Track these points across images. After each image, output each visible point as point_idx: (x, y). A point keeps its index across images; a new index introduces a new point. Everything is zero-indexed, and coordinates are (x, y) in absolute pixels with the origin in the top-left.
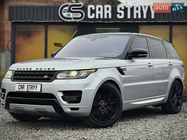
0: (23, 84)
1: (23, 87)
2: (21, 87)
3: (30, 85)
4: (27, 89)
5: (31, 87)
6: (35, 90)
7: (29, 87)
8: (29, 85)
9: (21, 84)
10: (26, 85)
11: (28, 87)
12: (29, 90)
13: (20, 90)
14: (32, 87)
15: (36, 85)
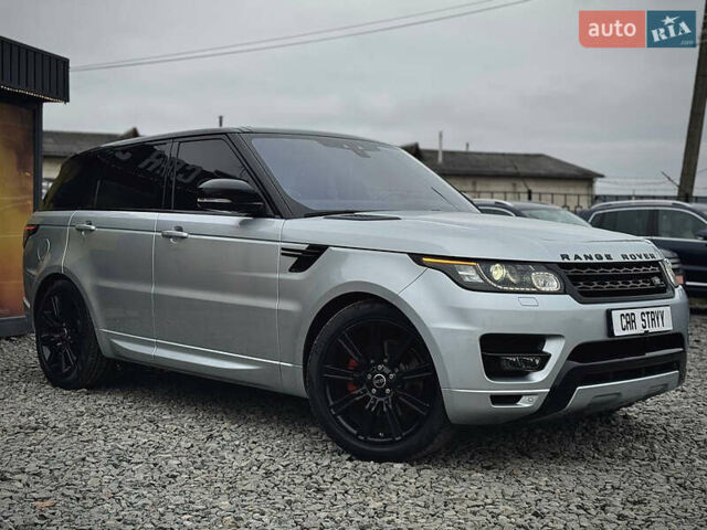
0: (629, 312)
1: (631, 322)
2: (628, 323)
3: (648, 313)
4: (644, 327)
5: (653, 320)
6: (661, 329)
7: (646, 318)
8: (645, 310)
9: (624, 312)
10: (637, 313)
11: (643, 320)
12: (647, 329)
13: (626, 333)
14: (655, 317)
15: (661, 309)
